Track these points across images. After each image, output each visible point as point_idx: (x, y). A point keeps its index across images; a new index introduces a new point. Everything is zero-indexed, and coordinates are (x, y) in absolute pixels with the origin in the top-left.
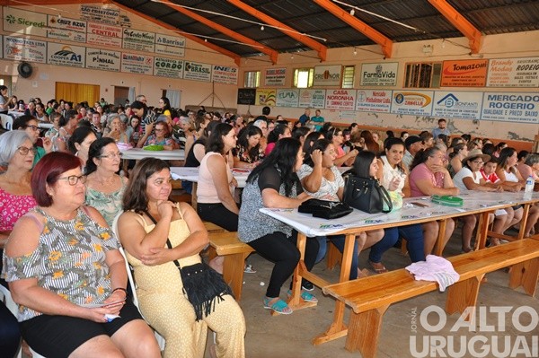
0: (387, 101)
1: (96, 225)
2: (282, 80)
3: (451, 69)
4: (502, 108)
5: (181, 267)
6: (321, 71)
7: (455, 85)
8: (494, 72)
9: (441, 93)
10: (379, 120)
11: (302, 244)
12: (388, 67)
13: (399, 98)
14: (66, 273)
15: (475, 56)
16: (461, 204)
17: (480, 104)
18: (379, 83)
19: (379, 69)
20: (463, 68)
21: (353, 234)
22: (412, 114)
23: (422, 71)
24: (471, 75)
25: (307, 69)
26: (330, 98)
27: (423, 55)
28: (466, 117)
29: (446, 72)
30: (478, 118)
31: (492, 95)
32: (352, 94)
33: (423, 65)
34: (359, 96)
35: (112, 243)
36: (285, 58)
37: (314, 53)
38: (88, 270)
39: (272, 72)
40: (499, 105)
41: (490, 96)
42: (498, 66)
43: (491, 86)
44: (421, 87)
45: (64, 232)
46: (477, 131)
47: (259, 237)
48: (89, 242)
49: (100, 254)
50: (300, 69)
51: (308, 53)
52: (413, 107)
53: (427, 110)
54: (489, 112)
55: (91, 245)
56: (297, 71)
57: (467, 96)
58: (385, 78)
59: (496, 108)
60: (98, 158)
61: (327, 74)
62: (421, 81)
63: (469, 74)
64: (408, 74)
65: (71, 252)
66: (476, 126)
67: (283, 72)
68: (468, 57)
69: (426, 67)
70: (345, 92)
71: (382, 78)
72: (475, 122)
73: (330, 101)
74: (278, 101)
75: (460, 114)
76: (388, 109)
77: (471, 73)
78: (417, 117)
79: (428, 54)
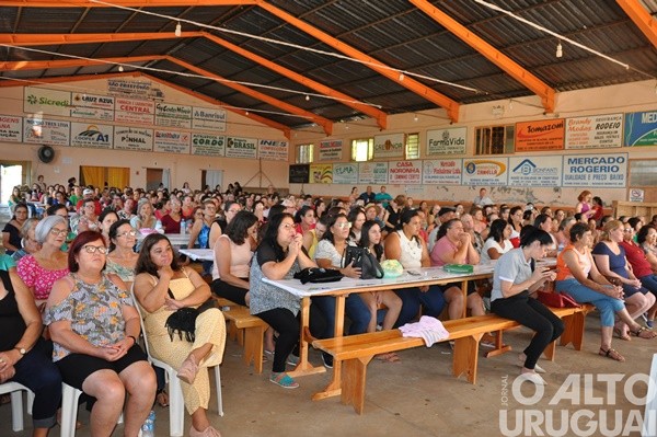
0: (457, 171)
1: (117, 288)
2: (337, 154)
3: (525, 132)
4: (585, 172)
6: (382, 140)
7: (531, 149)
8: (572, 132)
9: (516, 159)
10: (450, 193)
12: (456, 133)
13: (471, 168)
14: (87, 321)
15: (550, 116)
17: (560, 169)
18: (447, 151)
19: (446, 136)
20: (538, 129)
21: (343, 295)
22: (486, 185)
23: (494, 135)
24: (548, 137)
25: (367, 140)
27: (493, 117)
28: (546, 184)
29: (520, 135)
30: (559, 185)
31: (573, 158)
32: (417, 165)
33: (494, 129)
34: (426, 168)
36: (341, 127)
37: (374, 121)
39: (327, 145)
40: (581, 169)
41: (570, 160)
42: (576, 126)
43: (570, 148)
44: (493, 153)
45: (89, 291)
46: (559, 200)
48: (108, 299)
50: (357, 140)
51: (367, 121)
52: (486, 177)
53: (502, 179)
54: (571, 178)
55: (108, 302)
56: (354, 142)
57: (546, 161)
58: (453, 145)
59: (578, 173)
60: (115, 238)
61: (388, 144)
62: (493, 147)
64: (478, 138)
65: (93, 305)
66: (558, 194)
67: (339, 144)
68: (542, 117)
69: (498, 131)
70: (410, 163)
71: (450, 146)
72: (557, 190)
73: (394, 175)
74: (336, 177)
75: (539, 181)
76: (459, 180)
77: (548, 135)
78: (492, 188)
79: (498, 116)
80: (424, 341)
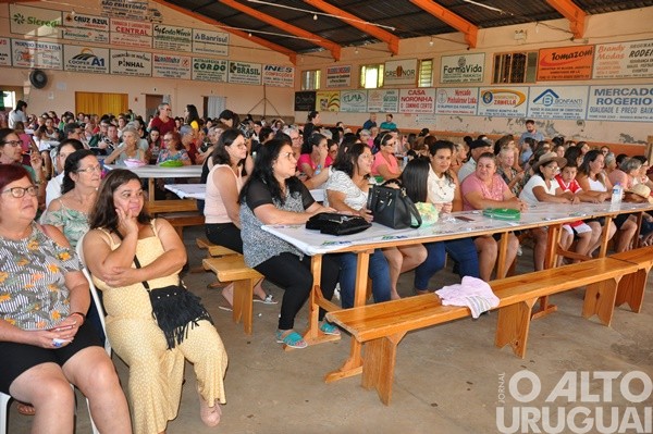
0: (473, 101)
1: (54, 245)
2: (346, 79)
3: (549, 59)
4: (613, 105)
5: (151, 288)
6: (393, 67)
7: (555, 78)
8: (603, 60)
9: (537, 89)
10: (464, 124)
11: (317, 267)
12: (473, 59)
13: (488, 97)
14: (13, 296)
15: (578, 42)
16: (518, 217)
17: (585, 100)
18: (462, 79)
19: (462, 62)
20: (564, 57)
22: (503, 116)
23: (514, 63)
24: (574, 65)
25: (376, 66)
26: (403, 99)
27: (514, 42)
28: (568, 116)
29: (543, 63)
30: (583, 117)
31: (600, 88)
32: (430, 94)
33: (515, 55)
34: (440, 96)
35: (73, 264)
36: (349, 53)
37: (384, 46)
38: (40, 292)
39: (334, 71)
40: (608, 101)
41: (597, 90)
42: (607, 53)
43: (598, 78)
44: (513, 81)
45: (14, 252)
46: (582, 134)
48: (43, 261)
49: (56, 275)
50: (367, 66)
51: (377, 45)
52: (504, 107)
53: (521, 110)
54: (597, 110)
55: (45, 265)
56: (364, 68)
57: (569, 91)
58: (470, 73)
59: (605, 105)
60: (74, 173)
61: (400, 71)
62: (513, 75)
63: (571, 64)
64: (497, 67)
65: (21, 273)
66: (581, 127)
67: (348, 70)
68: (569, 43)
69: (519, 57)
70: (422, 91)
71: (466, 73)
72: (580, 123)
73: (405, 103)
74: (344, 105)
75: (561, 114)
76: (474, 110)
77: (574, 63)
78: (510, 120)
79: (520, 42)
80: (469, 310)
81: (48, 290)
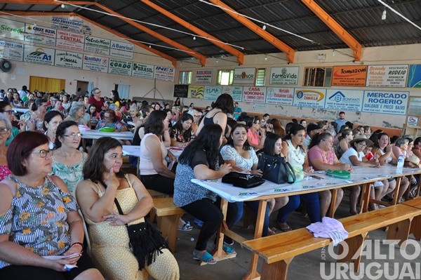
1: (60, 191)
2: (209, 78)
3: (339, 73)
4: (378, 103)
6: (239, 72)
7: (343, 85)
8: (372, 75)
9: (331, 91)
10: (284, 110)
11: (225, 208)
12: (291, 70)
13: (300, 94)
14: (33, 230)
15: (357, 63)
16: (349, 177)
17: (361, 100)
18: (284, 82)
19: (284, 71)
20: (349, 72)
21: (266, 200)
22: (310, 107)
23: (317, 73)
25: (228, 71)
26: (246, 93)
27: (318, 61)
28: (351, 109)
29: (336, 75)
30: (360, 110)
31: (371, 93)
32: (263, 90)
33: (318, 69)
35: (72, 206)
36: (211, 62)
37: (234, 58)
38: (52, 227)
39: (201, 73)
40: (376, 101)
41: (369, 94)
42: (375, 71)
44: (316, 86)
45: (33, 196)
46: (359, 120)
47: (190, 202)
48: (54, 204)
49: (62, 214)
50: (223, 71)
51: (229, 58)
52: (310, 101)
53: (321, 103)
54: (369, 106)
55: (55, 207)
56: (220, 72)
57: (351, 93)
58: (289, 78)
59: (374, 103)
60: (61, 137)
61: (244, 75)
62: (316, 82)
64: (306, 76)
65: (39, 213)
66: (358, 116)
67: (210, 73)
68: (352, 64)
69: (320, 71)
70: (258, 88)
71: (287, 78)
72: (358, 113)
73: (246, 96)
74: (206, 95)
75: (346, 107)
76: (291, 102)
77: (355, 76)
78: (314, 110)
79: (322, 61)
81: (57, 225)
